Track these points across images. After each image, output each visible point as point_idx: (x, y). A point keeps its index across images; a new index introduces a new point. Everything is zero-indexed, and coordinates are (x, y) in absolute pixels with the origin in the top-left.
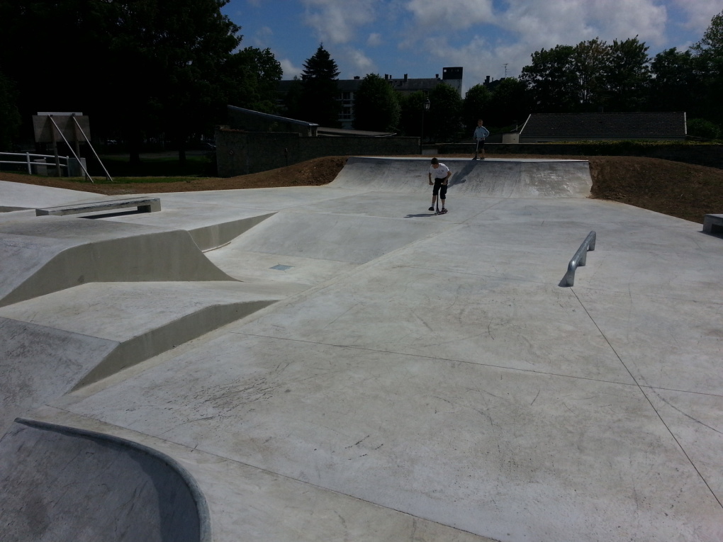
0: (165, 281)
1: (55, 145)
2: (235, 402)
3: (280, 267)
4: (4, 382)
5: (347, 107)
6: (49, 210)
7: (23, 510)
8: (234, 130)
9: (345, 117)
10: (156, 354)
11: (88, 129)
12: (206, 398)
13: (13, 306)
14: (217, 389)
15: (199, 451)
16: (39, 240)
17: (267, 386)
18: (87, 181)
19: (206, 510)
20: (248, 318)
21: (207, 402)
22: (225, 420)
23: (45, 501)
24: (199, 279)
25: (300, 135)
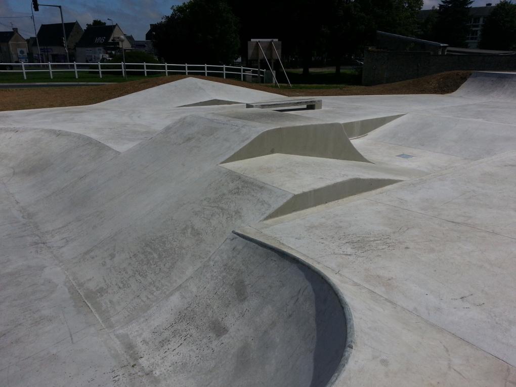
0: (322, 157)
1: (259, 61)
2: (367, 248)
3: (403, 156)
4: (227, 208)
5: (475, 30)
6: (254, 105)
7: (234, 285)
8: (379, 50)
9: (472, 39)
10: (315, 205)
11: (280, 51)
12: (347, 241)
13: (233, 163)
14: (355, 236)
15: (341, 275)
16: (250, 123)
17: (391, 241)
18: (276, 86)
19: (350, 315)
20: (379, 190)
21: (347, 244)
22: (359, 259)
23: (246, 283)
24: (344, 159)
25: (432, 53)
